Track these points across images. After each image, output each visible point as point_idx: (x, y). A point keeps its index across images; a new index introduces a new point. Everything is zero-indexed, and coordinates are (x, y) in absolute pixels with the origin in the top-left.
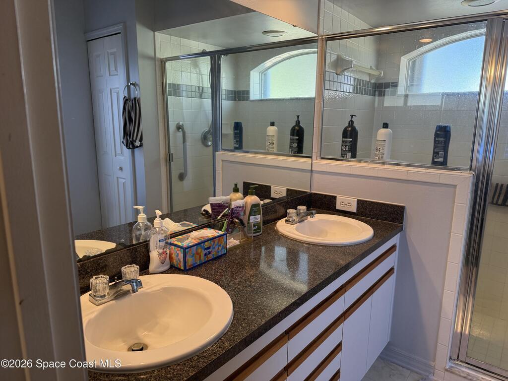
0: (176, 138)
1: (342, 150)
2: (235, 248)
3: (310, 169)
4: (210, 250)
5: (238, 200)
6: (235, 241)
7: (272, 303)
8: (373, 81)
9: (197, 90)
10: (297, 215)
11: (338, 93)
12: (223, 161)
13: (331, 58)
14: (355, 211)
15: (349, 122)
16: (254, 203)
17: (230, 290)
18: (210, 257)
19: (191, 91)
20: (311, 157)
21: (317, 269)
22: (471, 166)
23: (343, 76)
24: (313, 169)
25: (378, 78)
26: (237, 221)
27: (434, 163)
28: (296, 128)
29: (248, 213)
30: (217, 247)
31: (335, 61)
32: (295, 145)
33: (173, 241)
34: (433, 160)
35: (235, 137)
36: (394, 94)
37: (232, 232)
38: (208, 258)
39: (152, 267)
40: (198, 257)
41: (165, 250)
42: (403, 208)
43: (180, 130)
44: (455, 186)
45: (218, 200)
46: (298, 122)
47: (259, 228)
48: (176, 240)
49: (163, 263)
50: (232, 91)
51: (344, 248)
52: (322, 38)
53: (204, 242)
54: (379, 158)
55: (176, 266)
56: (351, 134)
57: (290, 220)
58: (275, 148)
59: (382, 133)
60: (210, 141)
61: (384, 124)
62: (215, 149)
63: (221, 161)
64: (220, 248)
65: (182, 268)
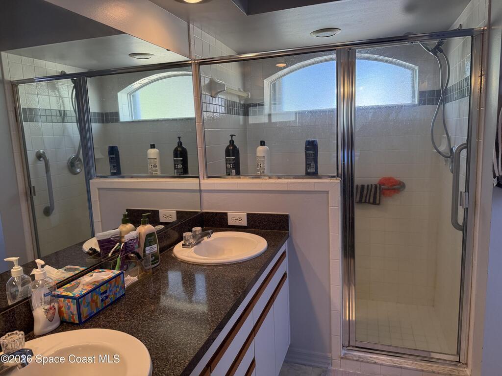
0: (36, 169)
1: (227, 168)
2: (134, 285)
3: (199, 189)
4: (107, 294)
5: (129, 232)
6: (132, 278)
7: (191, 339)
8: (242, 102)
9: (58, 114)
10: (194, 237)
11: (215, 114)
12: (99, 189)
13: (205, 81)
14: (246, 224)
15: (230, 141)
16: (148, 232)
17: (140, 335)
18: (108, 301)
19: (52, 116)
20: (198, 177)
21: (226, 291)
22: (338, 173)
23: (217, 98)
24: (202, 188)
25: (247, 99)
26: (132, 255)
27: (308, 173)
28: (179, 149)
29: (142, 244)
30: (115, 288)
31: (208, 84)
32: (180, 166)
33: (61, 291)
34: (306, 171)
35: (111, 162)
36: (262, 113)
37: (127, 268)
38: (105, 303)
39: (38, 328)
40: (94, 304)
41: (53, 304)
42: (287, 216)
43: (42, 159)
44: (327, 192)
45: (106, 235)
46: (180, 144)
47: (157, 258)
48: (64, 291)
49: (51, 321)
50: (98, 113)
51: (245, 263)
52: (195, 62)
53: (99, 287)
54: (261, 173)
55: (67, 321)
56: (233, 152)
57: (187, 244)
58: (158, 171)
59: (261, 150)
60: (79, 168)
61: (261, 142)
62: (88, 177)
63: (97, 189)
64: (118, 289)
65: (77, 322)
